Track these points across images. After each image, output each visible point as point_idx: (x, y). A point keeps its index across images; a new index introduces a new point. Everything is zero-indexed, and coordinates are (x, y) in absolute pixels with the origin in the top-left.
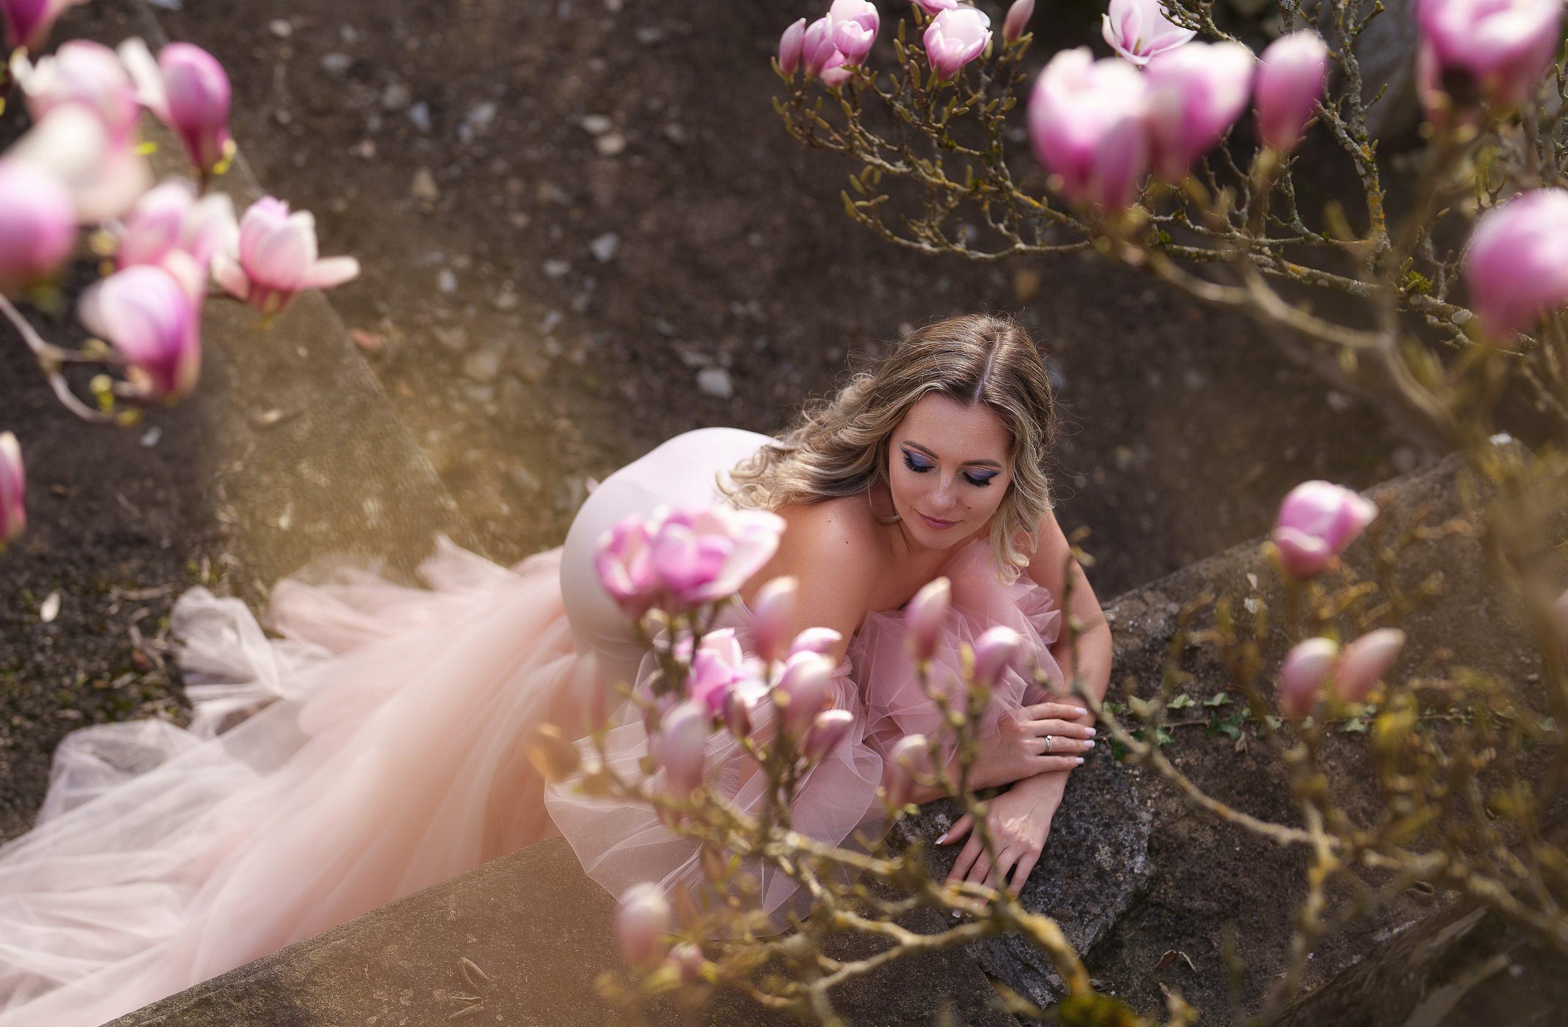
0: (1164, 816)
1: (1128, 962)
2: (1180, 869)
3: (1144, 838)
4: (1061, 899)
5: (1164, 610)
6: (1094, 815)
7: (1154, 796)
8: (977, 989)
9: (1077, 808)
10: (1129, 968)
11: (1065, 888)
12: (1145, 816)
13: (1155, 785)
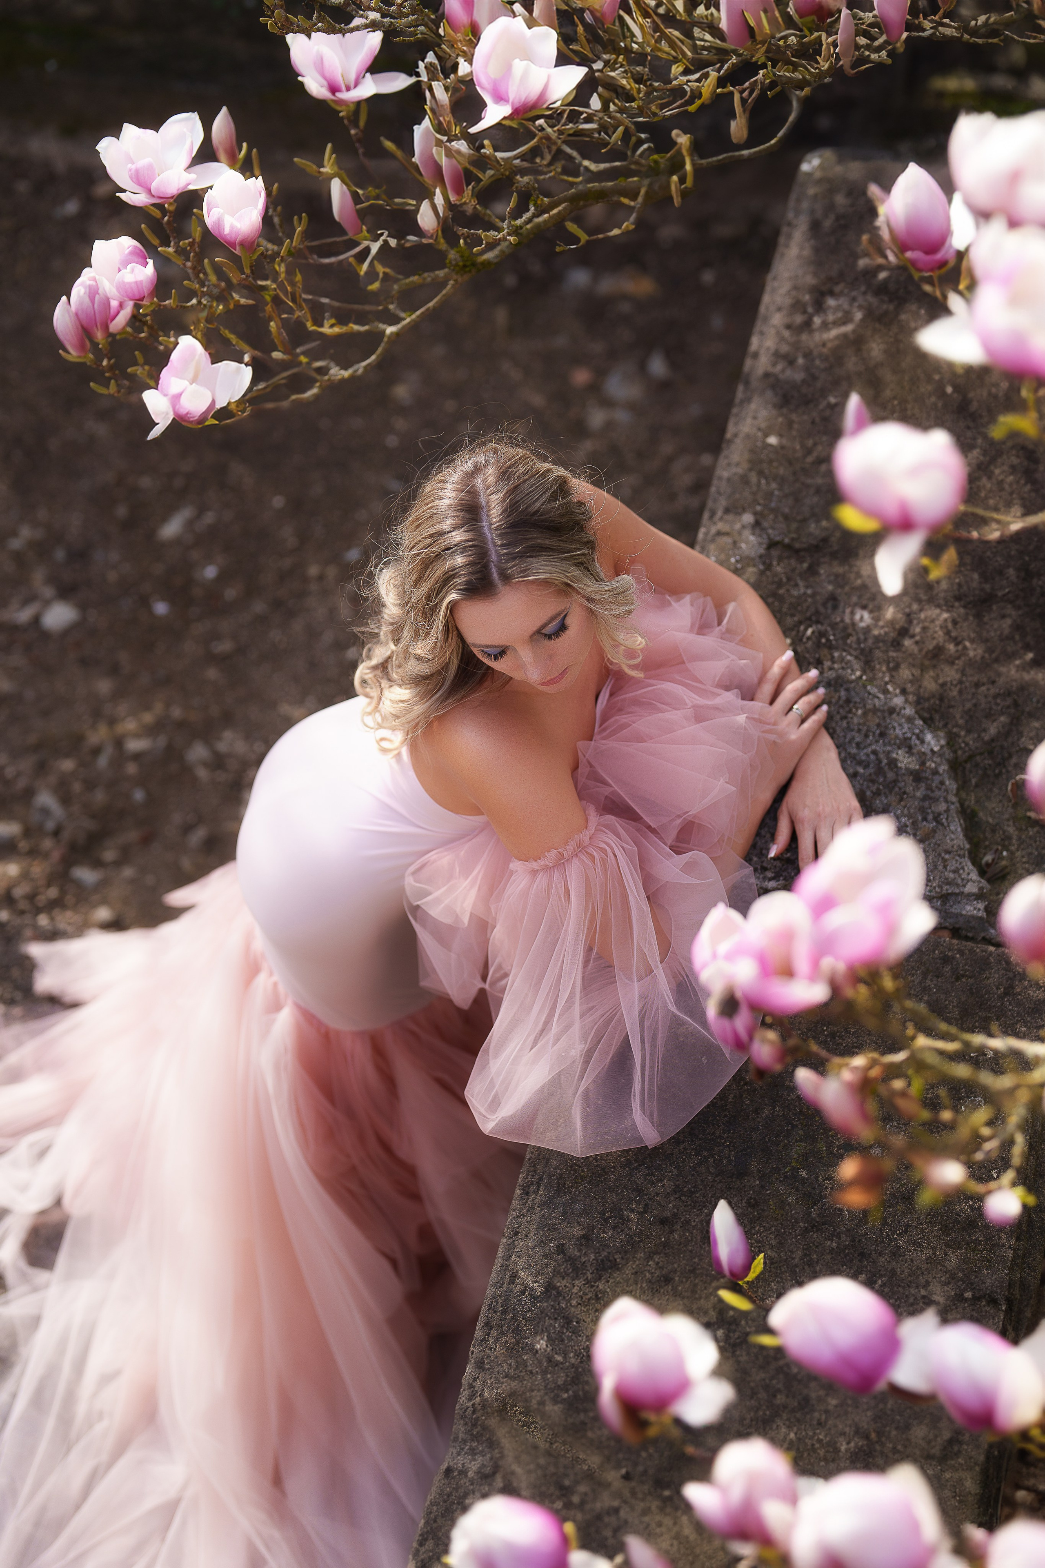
0: (910, 688)
1: (990, 820)
2: (958, 716)
3: (914, 719)
4: (913, 823)
5: (744, 527)
6: (866, 736)
7: (887, 679)
8: (934, 951)
9: (850, 742)
10: (997, 824)
11: (906, 812)
12: (898, 701)
13: (880, 670)
